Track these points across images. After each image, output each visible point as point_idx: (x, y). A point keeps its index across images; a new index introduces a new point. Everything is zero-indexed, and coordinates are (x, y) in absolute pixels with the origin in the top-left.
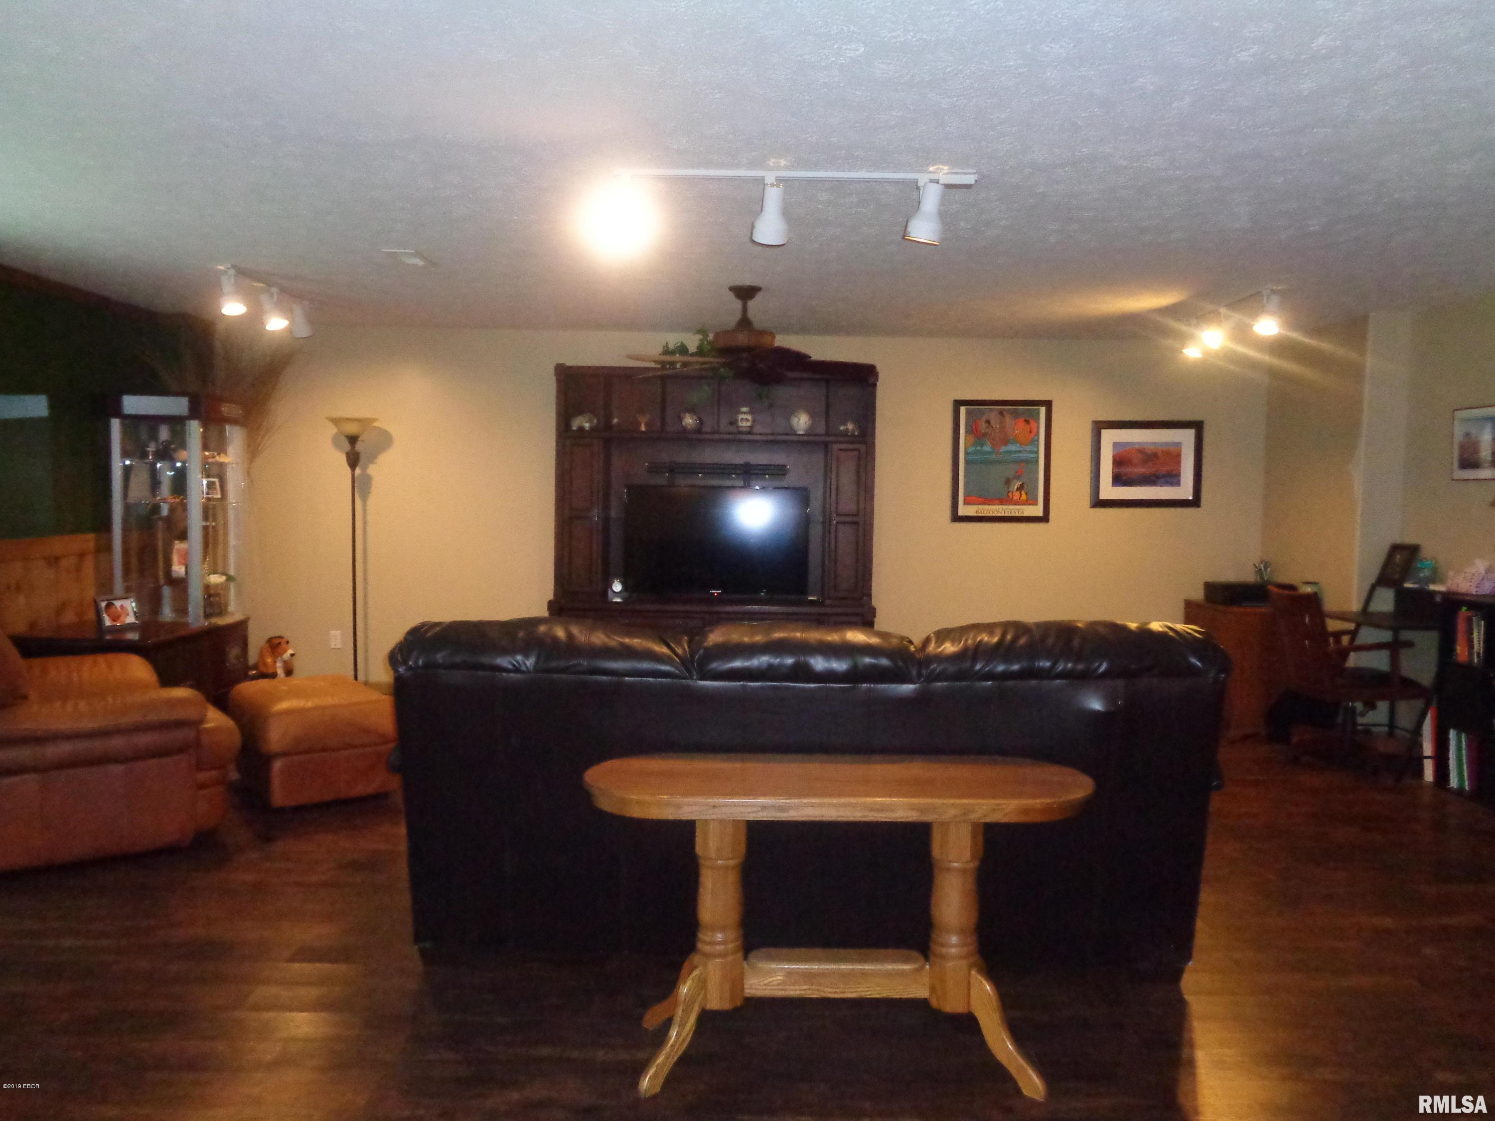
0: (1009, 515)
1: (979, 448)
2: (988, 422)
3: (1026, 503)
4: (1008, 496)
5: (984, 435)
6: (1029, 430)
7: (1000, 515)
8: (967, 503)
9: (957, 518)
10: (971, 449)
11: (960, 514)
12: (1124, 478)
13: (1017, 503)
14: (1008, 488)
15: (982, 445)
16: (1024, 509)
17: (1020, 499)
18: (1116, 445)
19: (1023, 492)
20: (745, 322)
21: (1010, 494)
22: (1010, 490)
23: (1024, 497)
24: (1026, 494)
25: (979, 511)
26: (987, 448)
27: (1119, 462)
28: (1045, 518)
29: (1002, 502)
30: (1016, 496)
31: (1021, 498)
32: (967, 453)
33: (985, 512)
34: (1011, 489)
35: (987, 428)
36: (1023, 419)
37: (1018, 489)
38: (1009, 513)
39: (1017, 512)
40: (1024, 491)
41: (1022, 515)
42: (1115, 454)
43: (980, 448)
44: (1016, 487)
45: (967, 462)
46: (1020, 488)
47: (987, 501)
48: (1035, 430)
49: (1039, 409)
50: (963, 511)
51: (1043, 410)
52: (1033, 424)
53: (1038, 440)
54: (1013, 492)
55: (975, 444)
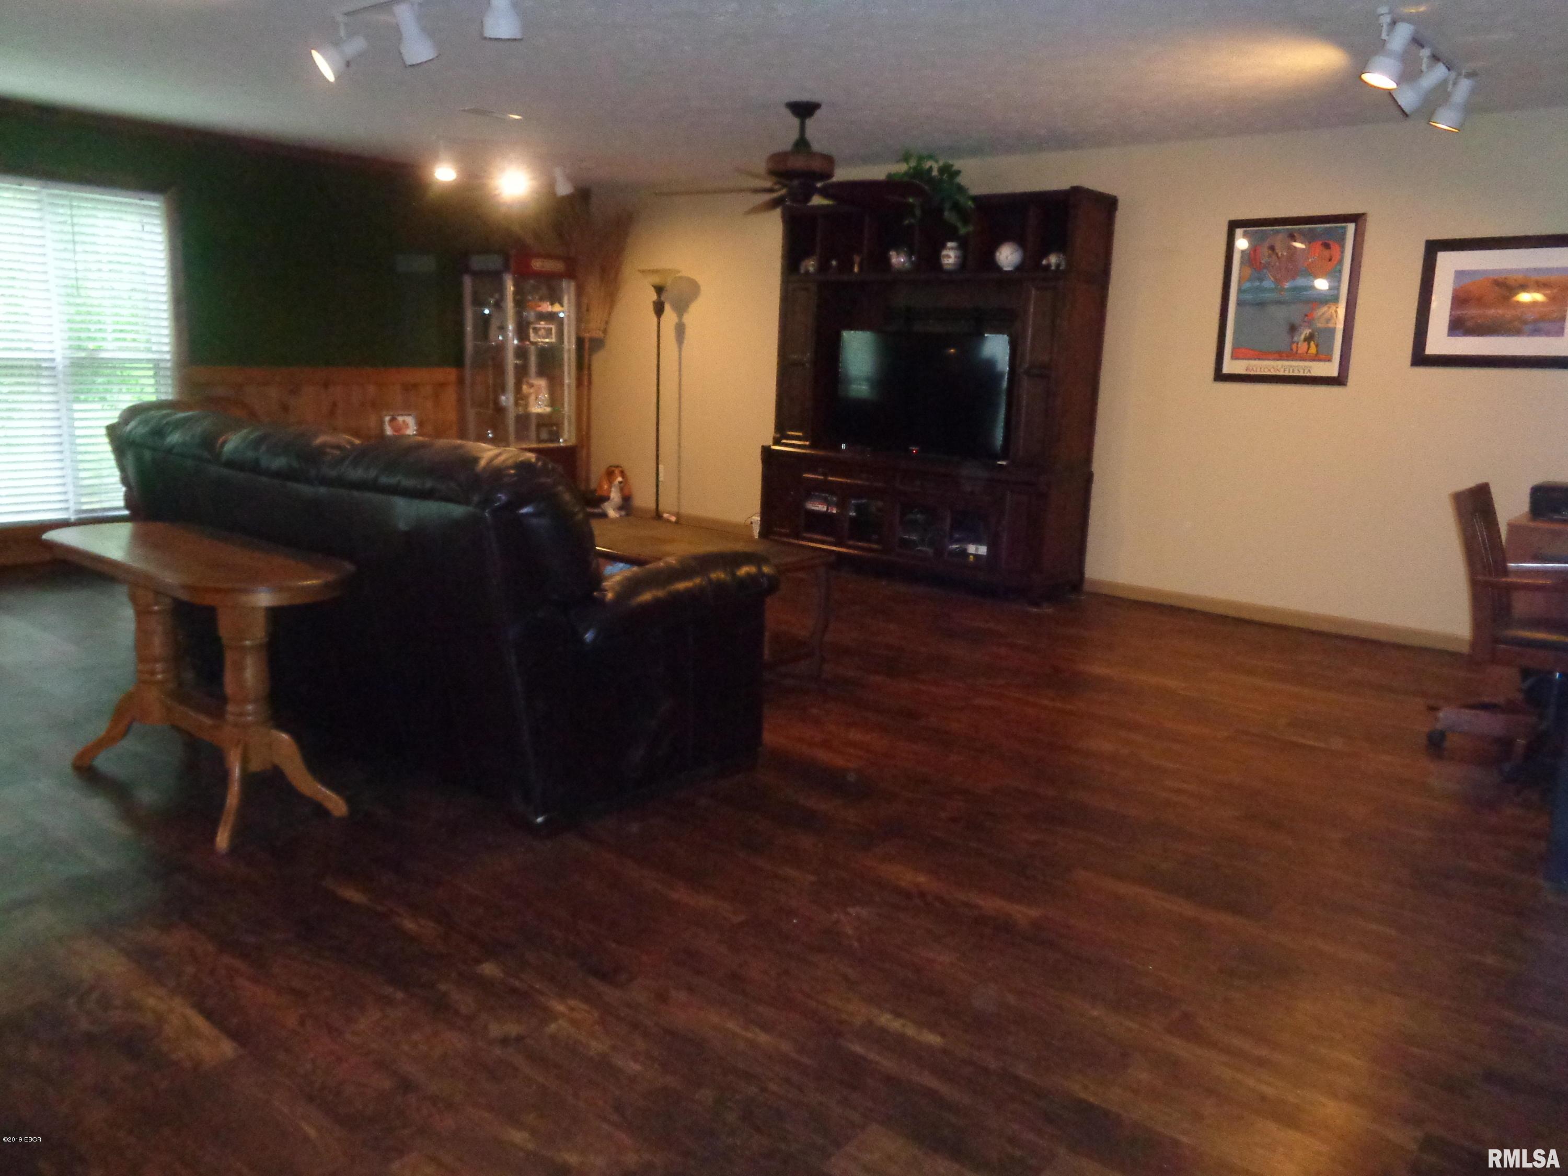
0: (1291, 374)
1: (1257, 284)
2: (1272, 248)
3: (1316, 358)
4: (1292, 350)
5: (1267, 266)
6: (1328, 256)
7: (1278, 373)
8: (1234, 357)
9: (1220, 376)
10: (1247, 285)
11: (1226, 370)
12: (1469, 324)
13: (1302, 359)
14: (1293, 337)
15: (1261, 279)
16: (1310, 367)
17: (1307, 353)
18: (1460, 274)
19: (1312, 343)
20: (802, 144)
21: (1294, 346)
22: (1294, 340)
23: (1313, 350)
24: (1317, 346)
25: (1251, 368)
26: (1268, 283)
27: (1460, 300)
28: (1339, 381)
29: (1280, 355)
30: (1303, 347)
31: (1309, 352)
32: (1240, 291)
33: (1259, 370)
34: (1296, 339)
35: (1270, 256)
36: (1321, 242)
37: (1305, 340)
38: (1291, 371)
39: (1302, 371)
40: (1314, 341)
41: (1308, 374)
42: (1455, 288)
43: (1259, 284)
44: (1303, 337)
45: (1239, 304)
46: (1309, 339)
47: (1261, 355)
48: (1336, 258)
49: (1345, 228)
50: (1230, 366)
51: (1351, 227)
52: (1335, 248)
53: (1340, 271)
54: (1297, 344)
55: (1250, 279)
